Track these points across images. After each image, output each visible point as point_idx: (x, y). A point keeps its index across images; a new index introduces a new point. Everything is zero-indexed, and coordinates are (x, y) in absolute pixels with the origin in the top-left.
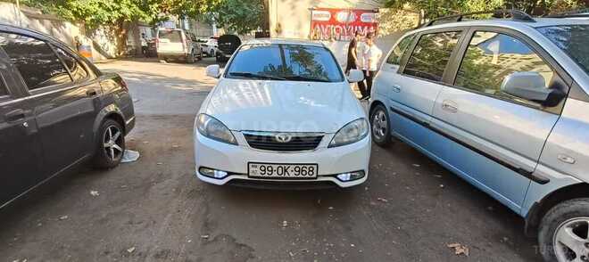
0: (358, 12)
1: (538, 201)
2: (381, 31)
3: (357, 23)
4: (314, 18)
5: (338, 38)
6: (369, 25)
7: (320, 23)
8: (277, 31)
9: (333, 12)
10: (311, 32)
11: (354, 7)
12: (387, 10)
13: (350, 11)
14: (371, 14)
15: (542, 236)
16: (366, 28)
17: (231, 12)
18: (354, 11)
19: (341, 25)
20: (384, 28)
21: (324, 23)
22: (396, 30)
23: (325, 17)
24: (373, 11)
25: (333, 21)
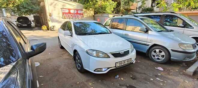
0: (77, 10)
1: (148, 49)
2: (85, 16)
3: (77, 13)
4: (63, 12)
5: (72, 18)
6: (81, 14)
7: (65, 13)
8: (50, 16)
9: (69, 10)
10: (63, 16)
11: (76, 9)
12: (85, 10)
13: (74, 10)
14: (81, 11)
15: (149, 55)
16: (80, 15)
17: (25, 8)
18: (76, 10)
19: (73, 14)
20: (85, 15)
21: (67, 13)
22: (89, 16)
23: (67, 11)
24: (81, 10)
25: (69, 13)
